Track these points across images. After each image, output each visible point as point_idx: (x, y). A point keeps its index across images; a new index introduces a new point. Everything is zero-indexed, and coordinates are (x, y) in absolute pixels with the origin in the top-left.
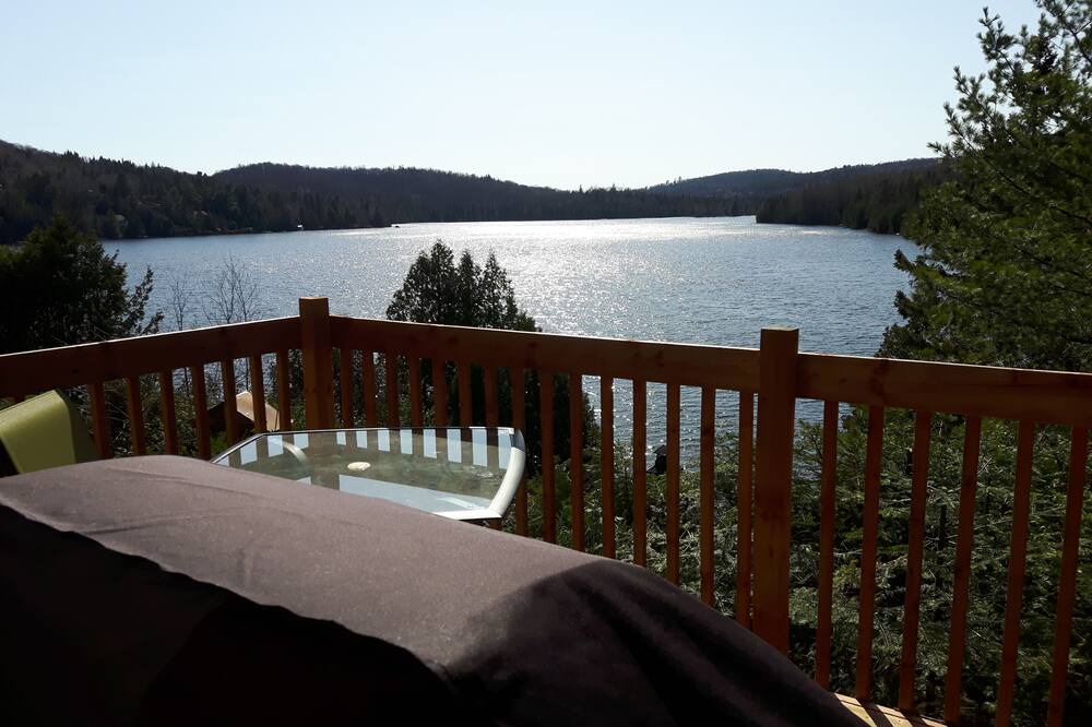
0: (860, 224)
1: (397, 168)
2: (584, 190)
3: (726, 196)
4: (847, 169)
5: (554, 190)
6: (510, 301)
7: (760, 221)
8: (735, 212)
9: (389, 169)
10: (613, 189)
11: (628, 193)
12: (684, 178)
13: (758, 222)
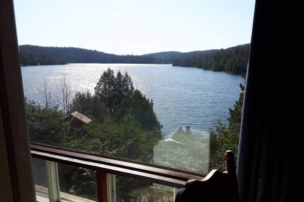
0: (200, 67)
1: (68, 47)
2: (124, 55)
3: (163, 58)
4: (195, 52)
5: (115, 55)
6: (132, 85)
7: (173, 65)
8: (166, 63)
9: (65, 47)
10: (132, 55)
11: (137, 57)
12: (152, 53)
13: (173, 66)
